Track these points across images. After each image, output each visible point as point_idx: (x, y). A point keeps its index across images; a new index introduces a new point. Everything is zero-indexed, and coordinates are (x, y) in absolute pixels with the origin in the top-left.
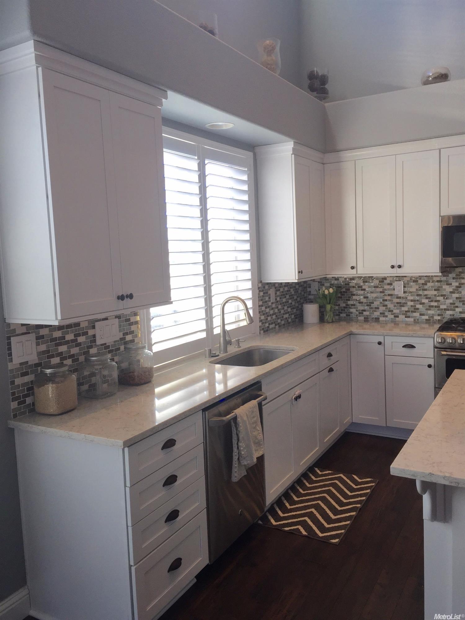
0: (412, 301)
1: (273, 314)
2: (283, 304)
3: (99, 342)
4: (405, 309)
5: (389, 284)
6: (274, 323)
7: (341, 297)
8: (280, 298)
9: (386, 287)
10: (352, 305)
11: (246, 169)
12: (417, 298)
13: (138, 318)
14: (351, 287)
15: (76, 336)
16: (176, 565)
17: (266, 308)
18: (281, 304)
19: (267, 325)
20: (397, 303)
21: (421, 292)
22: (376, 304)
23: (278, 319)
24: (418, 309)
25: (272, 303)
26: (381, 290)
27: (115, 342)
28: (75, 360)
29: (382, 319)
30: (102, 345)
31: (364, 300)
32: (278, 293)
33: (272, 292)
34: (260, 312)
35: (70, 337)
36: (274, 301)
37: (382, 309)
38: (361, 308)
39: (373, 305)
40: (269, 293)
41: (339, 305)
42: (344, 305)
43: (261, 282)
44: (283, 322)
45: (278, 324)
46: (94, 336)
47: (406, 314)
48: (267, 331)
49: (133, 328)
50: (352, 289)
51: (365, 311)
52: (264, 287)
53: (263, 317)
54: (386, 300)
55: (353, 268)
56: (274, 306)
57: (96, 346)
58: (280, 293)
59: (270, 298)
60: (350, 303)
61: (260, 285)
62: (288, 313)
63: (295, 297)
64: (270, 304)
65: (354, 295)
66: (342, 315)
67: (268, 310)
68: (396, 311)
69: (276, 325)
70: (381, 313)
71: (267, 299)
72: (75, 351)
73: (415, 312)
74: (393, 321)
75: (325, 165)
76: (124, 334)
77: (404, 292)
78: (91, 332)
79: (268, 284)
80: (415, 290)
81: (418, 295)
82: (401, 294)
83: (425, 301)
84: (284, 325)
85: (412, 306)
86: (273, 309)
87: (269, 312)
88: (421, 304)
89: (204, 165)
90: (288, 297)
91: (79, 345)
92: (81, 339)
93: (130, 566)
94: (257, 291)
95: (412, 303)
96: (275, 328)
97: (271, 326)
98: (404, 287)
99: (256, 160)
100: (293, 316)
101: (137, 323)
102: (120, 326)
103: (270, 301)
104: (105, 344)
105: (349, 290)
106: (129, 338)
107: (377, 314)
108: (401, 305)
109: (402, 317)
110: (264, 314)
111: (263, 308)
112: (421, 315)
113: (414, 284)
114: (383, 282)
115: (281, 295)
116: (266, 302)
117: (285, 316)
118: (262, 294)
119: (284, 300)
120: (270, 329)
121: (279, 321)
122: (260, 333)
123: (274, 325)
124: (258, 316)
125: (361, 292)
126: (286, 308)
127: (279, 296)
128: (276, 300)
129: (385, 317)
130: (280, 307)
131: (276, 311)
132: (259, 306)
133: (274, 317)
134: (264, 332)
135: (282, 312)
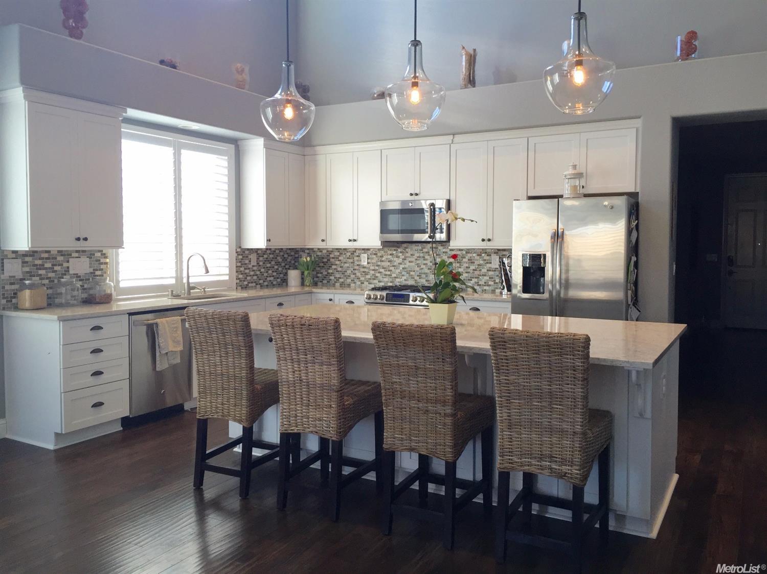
0: (373, 270)
1: (253, 275)
2: (268, 269)
3: (71, 272)
4: (368, 277)
5: (357, 256)
6: (255, 282)
7: (324, 267)
8: (264, 263)
9: (356, 258)
10: (332, 273)
11: (227, 158)
12: (377, 268)
13: (108, 260)
14: (331, 258)
15: (53, 265)
16: (98, 405)
17: (245, 269)
18: (264, 268)
19: (246, 283)
20: (363, 272)
21: (379, 263)
22: (349, 272)
23: (260, 280)
24: (377, 277)
25: (253, 266)
26: (352, 260)
27: (86, 274)
28: (52, 281)
29: (352, 285)
30: (74, 274)
31: (339, 269)
32: (261, 259)
33: (253, 257)
34: (237, 272)
35: (48, 265)
36: (255, 264)
37: (353, 276)
38: (338, 276)
39: (346, 274)
40: (249, 257)
41: (322, 273)
42: (325, 273)
43: (240, 247)
44: (266, 283)
45: (260, 284)
46: (68, 267)
47: (369, 281)
48: (246, 288)
49: (102, 267)
50: (332, 260)
51: (340, 278)
52: (244, 252)
53: (241, 276)
54: (355, 270)
55: (323, 241)
56: (255, 268)
57: (69, 274)
58: (263, 259)
59: (250, 261)
60: (330, 271)
61: (239, 250)
62: (273, 276)
63: (283, 264)
64: (250, 266)
65: (333, 265)
66: (324, 282)
67: (247, 271)
68: (362, 279)
69: (256, 284)
70: (352, 280)
71: (247, 262)
72: (51, 275)
73: (375, 279)
74: (360, 287)
75: (306, 157)
76: (94, 270)
77: (368, 263)
78: (65, 265)
79: (248, 249)
80: (375, 262)
81: (378, 266)
82: (365, 264)
83: (382, 270)
84: (267, 286)
85: (373, 275)
86: (253, 271)
87: (249, 273)
88: (379, 272)
89: (180, 154)
90: (273, 263)
91: (55, 271)
92: (56, 268)
93: (61, 393)
94: (235, 255)
95: (373, 272)
96: (255, 286)
97: (250, 285)
98: (368, 259)
99: (239, 151)
100: (279, 280)
101: (106, 263)
102: (90, 264)
103: (251, 264)
104: (77, 274)
105: (329, 260)
106: (98, 273)
107: (349, 281)
108: (366, 273)
109: (366, 283)
110: (242, 274)
111: (242, 269)
112: (379, 282)
113: (375, 256)
114: (353, 254)
115: (265, 261)
116: (246, 264)
117: (268, 279)
118: (240, 257)
119: (269, 265)
120: (250, 287)
121: (261, 282)
122: (237, 288)
123: (255, 284)
124: (235, 274)
125: (338, 262)
126: (270, 272)
127: (262, 261)
128: (258, 263)
129: (355, 283)
130: (263, 270)
131: (258, 273)
132: (237, 267)
133: (255, 277)
134: (242, 288)
135: (266, 274)
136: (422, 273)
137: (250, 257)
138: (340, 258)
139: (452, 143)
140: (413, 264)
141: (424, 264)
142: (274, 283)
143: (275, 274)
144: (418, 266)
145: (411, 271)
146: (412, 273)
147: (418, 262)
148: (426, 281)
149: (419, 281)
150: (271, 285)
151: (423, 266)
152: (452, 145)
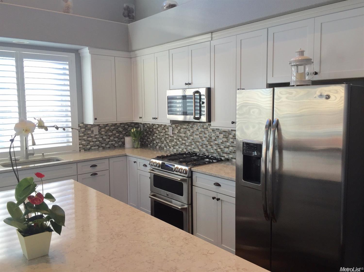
1: (96, 141)
2: (109, 136)
4: (173, 143)
5: (167, 128)
7: (151, 134)
9: (166, 130)
10: (155, 139)
11: (68, 63)
12: (178, 138)
14: (154, 128)
17: (88, 137)
18: (106, 136)
19: (89, 147)
20: (170, 140)
21: (179, 134)
23: (102, 144)
24: (178, 144)
25: (95, 135)
26: (164, 131)
31: (158, 137)
33: (95, 129)
34: (80, 140)
36: (97, 133)
37: (165, 142)
38: (157, 141)
39: (162, 140)
41: (150, 138)
43: (83, 123)
44: (108, 146)
45: (102, 147)
47: (173, 147)
48: (89, 150)
50: (155, 130)
51: (159, 143)
52: (86, 127)
53: (84, 143)
54: (166, 138)
55: (140, 118)
56: (97, 136)
58: (105, 129)
59: (92, 132)
61: (81, 125)
62: (115, 141)
65: (155, 133)
66: (151, 144)
67: (90, 139)
69: (99, 147)
71: (89, 132)
75: (132, 59)
80: (177, 133)
81: (178, 136)
82: (172, 134)
83: (180, 139)
85: (176, 142)
86: (96, 138)
87: (92, 140)
88: (179, 141)
90: (114, 132)
94: (78, 128)
95: (176, 140)
98: (173, 130)
103: (93, 134)
105: (153, 130)
107: (163, 145)
108: (172, 141)
110: (84, 141)
111: (85, 138)
112: (179, 148)
113: (176, 129)
115: (107, 131)
116: (89, 134)
117: (110, 143)
118: (83, 130)
119: (110, 134)
120: (93, 149)
121: (104, 145)
122: (80, 151)
123: (97, 147)
124: (78, 142)
125: (157, 132)
126: (112, 138)
127: (104, 131)
128: (99, 133)
129: (166, 147)
130: (104, 137)
131: (101, 139)
132: (79, 136)
133: (98, 143)
134: (85, 150)
135: (108, 140)
136: (203, 144)
137: (92, 129)
138: (159, 129)
139: (212, 40)
140: (198, 136)
141: (205, 137)
142: (116, 145)
143: (116, 139)
144: (201, 138)
145: (197, 142)
146: (198, 143)
147: (201, 135)
148: (206, 150)
149: (202, 149)
150: (113, 147)
151: (204, 139)
152: (211, 41)
